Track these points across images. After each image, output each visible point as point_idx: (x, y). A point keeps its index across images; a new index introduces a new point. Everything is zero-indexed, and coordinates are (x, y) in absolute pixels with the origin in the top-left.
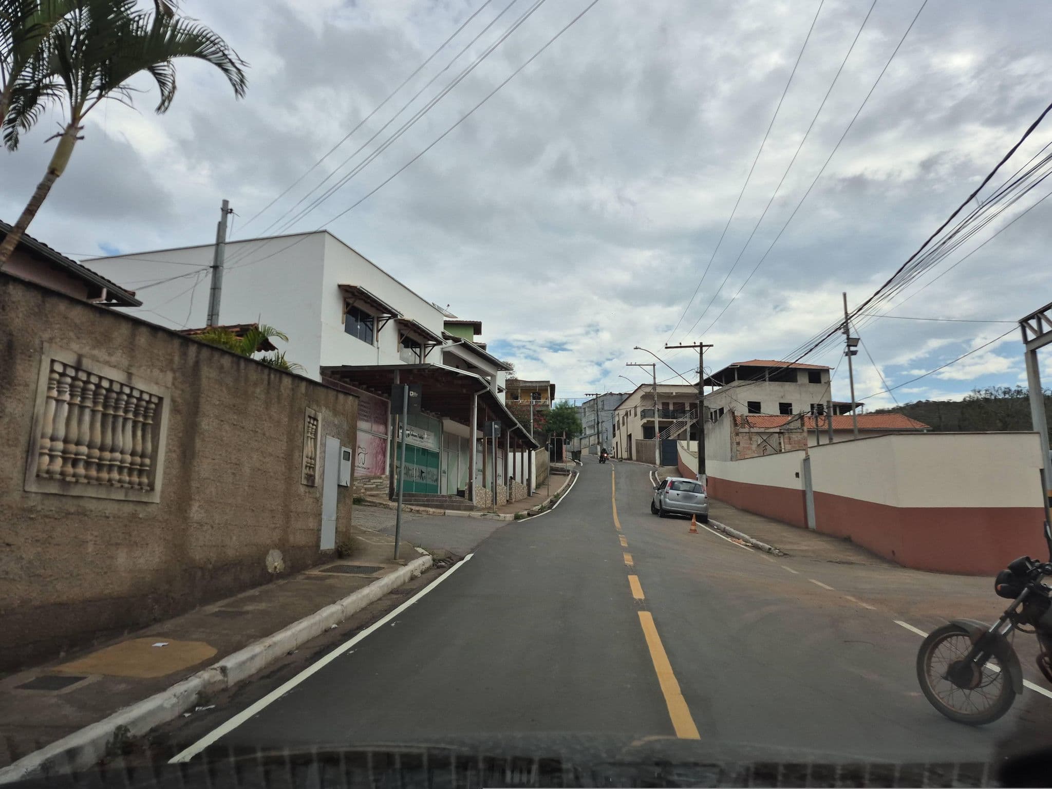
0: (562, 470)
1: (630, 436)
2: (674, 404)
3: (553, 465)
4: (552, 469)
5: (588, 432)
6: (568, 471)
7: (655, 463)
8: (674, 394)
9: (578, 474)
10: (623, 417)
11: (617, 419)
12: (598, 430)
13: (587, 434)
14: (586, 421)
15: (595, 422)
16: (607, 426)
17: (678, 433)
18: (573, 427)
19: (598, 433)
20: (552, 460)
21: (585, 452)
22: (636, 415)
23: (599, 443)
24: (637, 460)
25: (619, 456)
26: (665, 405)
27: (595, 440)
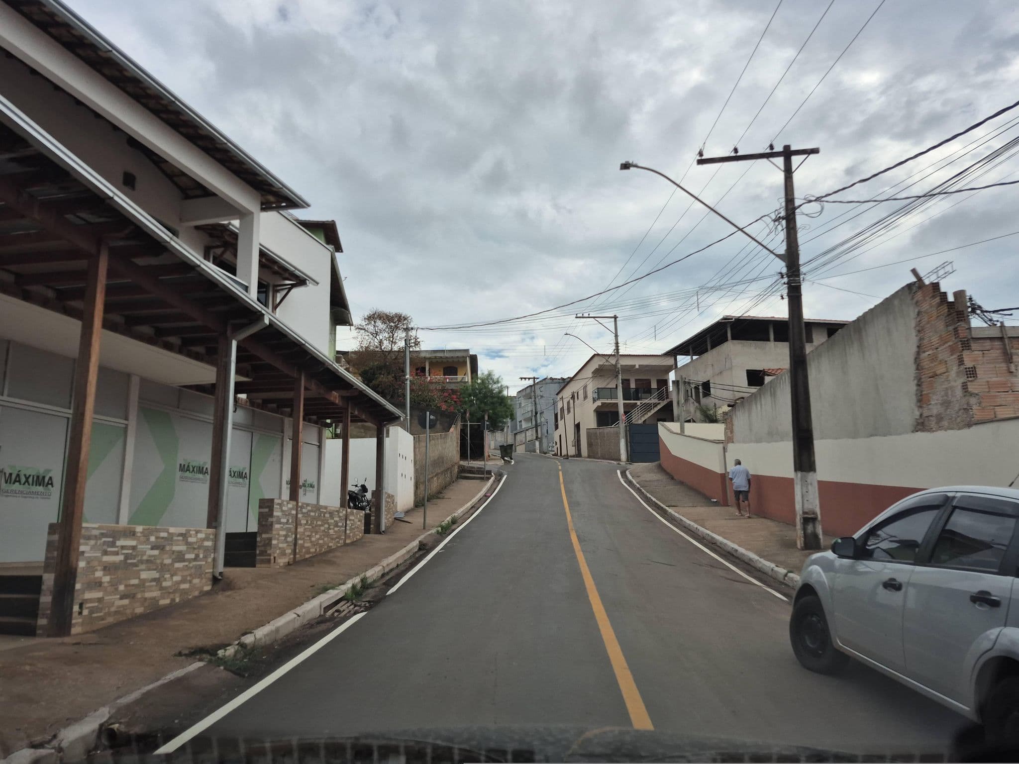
0: (480, 471)
1: (577, 426)
2: (636, 380)
3: (462, 463)
4: (462, 470)
5: (525, 425)
6: (489, 472)
7: (620, 460)
8: (637, 367)
9: (505, 477)
10: (568, 403)
11: (560, 405)
12: (536, 421)
13: (523, 427)
14: (523, 410)
15: (532, 413)
16: (549, 416)
17: (643, 419)
18: (500, 409)
19: (536, 426)
20: (463, 455)
21: (520, 450)
22: (585, 397)
23: (537, 438)
24: (589, 457)
25: (564, 452)
26: (626, 383)
27: (532, 435)
